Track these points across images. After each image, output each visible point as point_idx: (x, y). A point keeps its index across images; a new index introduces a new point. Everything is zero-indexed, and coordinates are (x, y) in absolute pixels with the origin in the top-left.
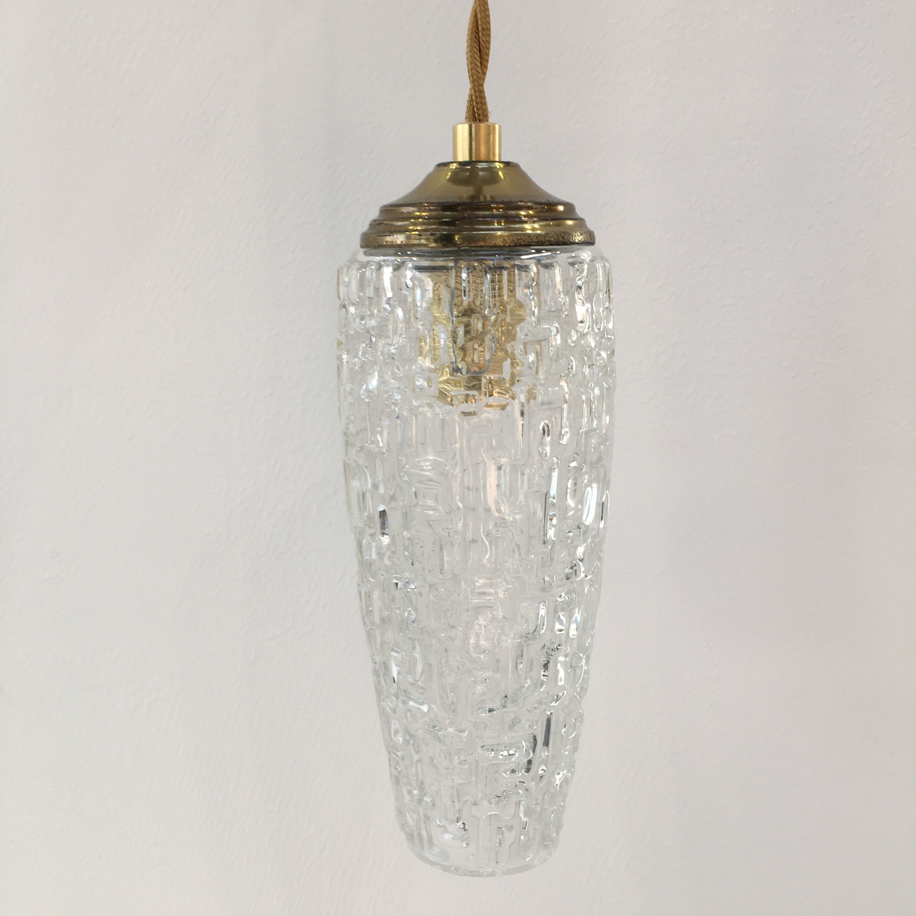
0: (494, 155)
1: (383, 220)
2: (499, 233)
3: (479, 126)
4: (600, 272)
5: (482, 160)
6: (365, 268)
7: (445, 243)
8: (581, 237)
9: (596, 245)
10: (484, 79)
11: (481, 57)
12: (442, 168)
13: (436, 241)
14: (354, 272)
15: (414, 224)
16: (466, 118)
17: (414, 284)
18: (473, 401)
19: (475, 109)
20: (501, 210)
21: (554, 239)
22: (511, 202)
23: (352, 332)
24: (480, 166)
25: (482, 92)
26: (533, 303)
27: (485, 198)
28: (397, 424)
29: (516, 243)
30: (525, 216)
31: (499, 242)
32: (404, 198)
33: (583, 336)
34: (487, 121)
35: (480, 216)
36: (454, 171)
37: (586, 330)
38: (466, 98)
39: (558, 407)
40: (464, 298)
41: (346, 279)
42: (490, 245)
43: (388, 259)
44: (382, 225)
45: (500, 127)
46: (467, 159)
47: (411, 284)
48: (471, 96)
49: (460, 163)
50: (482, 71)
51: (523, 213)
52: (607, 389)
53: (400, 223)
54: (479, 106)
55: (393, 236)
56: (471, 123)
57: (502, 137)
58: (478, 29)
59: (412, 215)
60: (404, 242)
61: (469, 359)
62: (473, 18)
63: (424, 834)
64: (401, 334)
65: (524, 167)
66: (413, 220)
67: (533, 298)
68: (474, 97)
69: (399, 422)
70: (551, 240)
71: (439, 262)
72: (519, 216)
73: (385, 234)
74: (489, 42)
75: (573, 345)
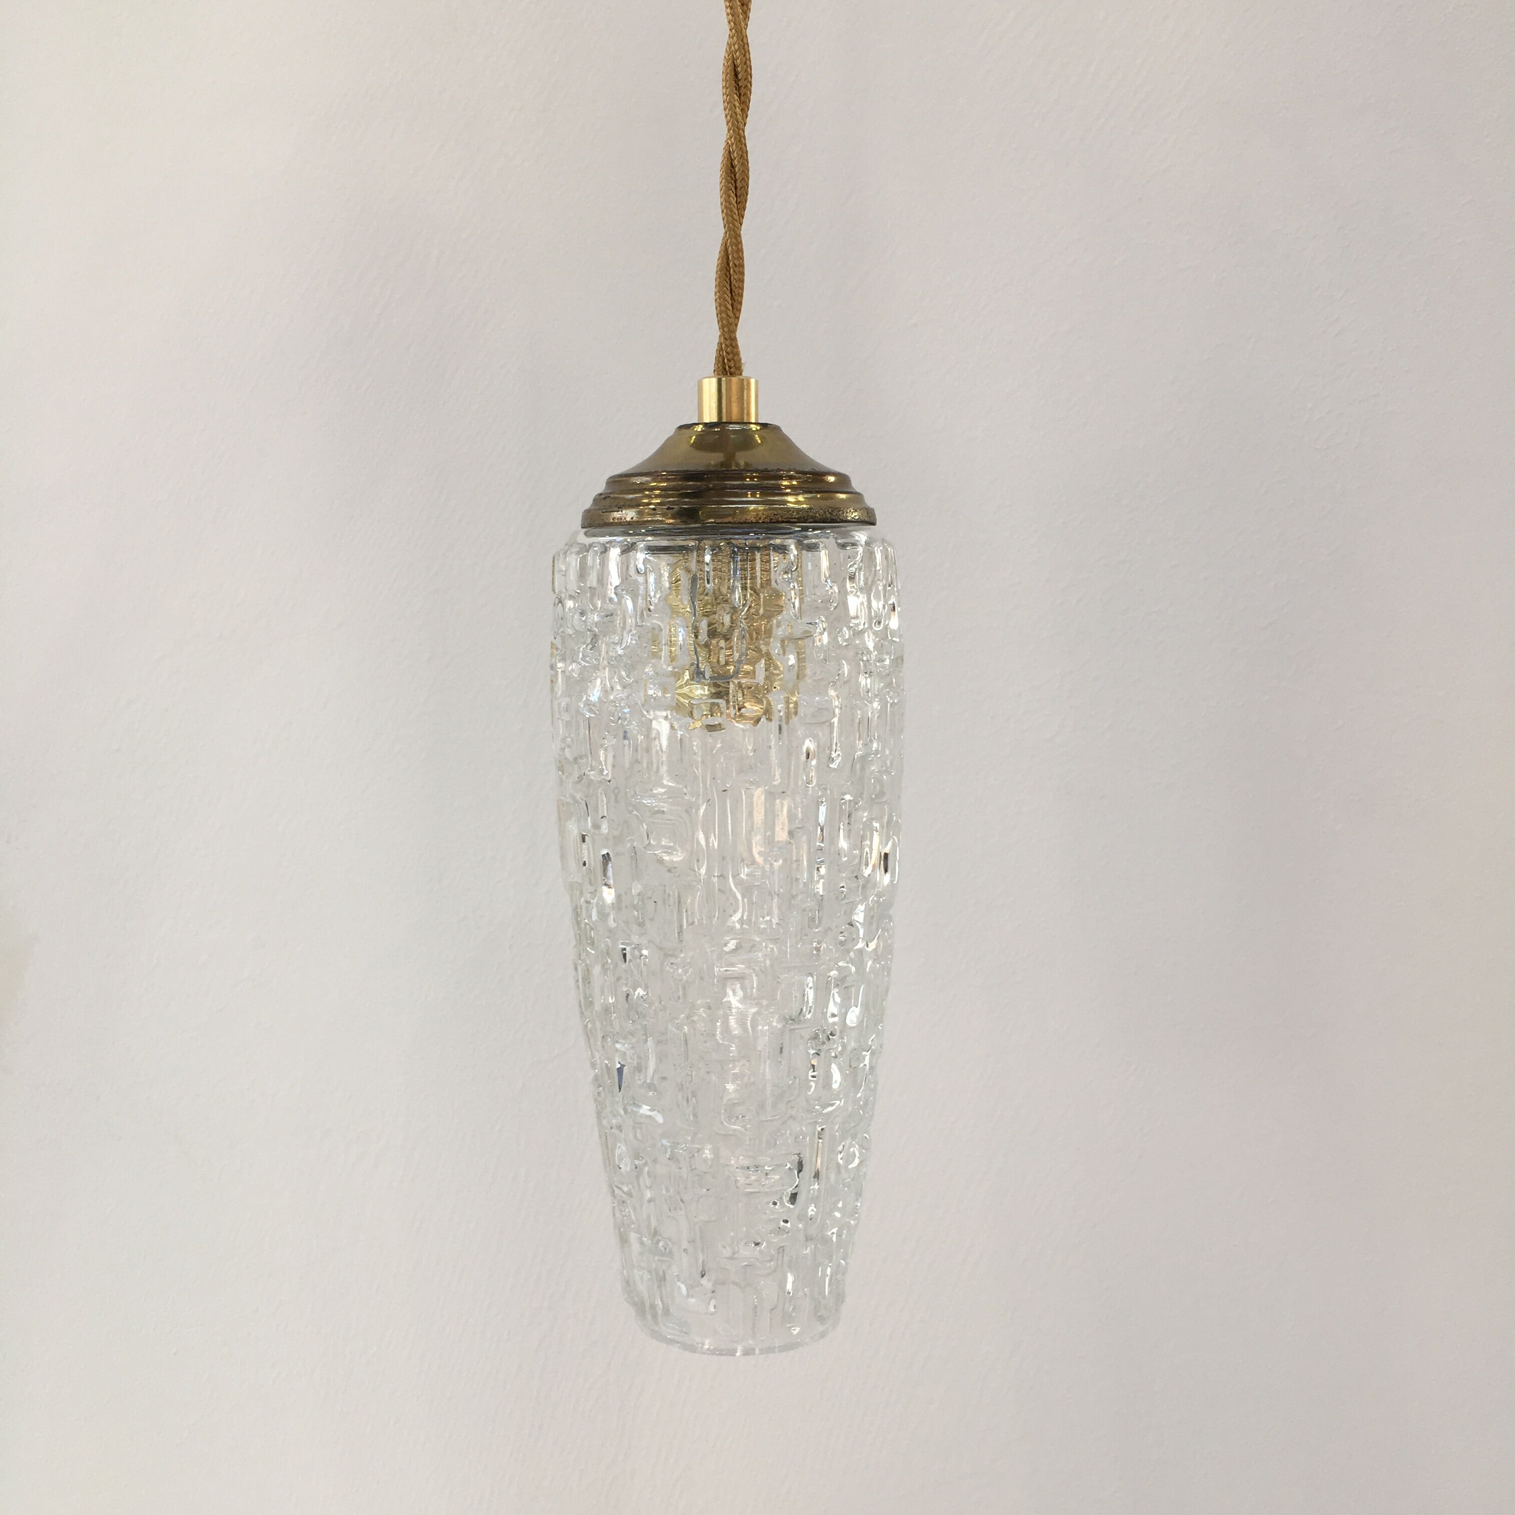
0: (749, 414)
1: (610, 493)
2: (752, 507)
3: (730, 380)
4: (878, 556)
5: (733, 421)
6: (588, 551)
7: (684, 519)
8: (856, 514)
9: (877, 524)
10: (736, 325)
11: (732, 298)
12: (684, 431)
13: (673, 517)
14: (574, 556)
15: (649, 497)
16: (714, 371)
17: (646, 569)
18: (719, 714)
19: (726, 361)
20: (756, 480)
21: (820, 515)
22: (766, 470)
23: (570, 631)
24: (732, 427)
25: (735, 339)
26: (793, 592)
27: (738, 465)
28: (624, 746)
29: (772, 519)
30: (787, 487)
31: (751, 518)
32: (639, 466)
33: (859, 634)
34: (741, 374)
35: (728, 486)
36: (700, 433)
37: (861, 627)
38: (714, 347)
39: (826, 722)
40: (708, 586)
41: (563, 568)
42: (739, 521)
43: (615, 540)
44: (608, 499)
45: (757, 382)
46: (715, 419)
47: (643, 568)
48: (720, 344)
49: (706, 425)
50: (734, 314)
51: (785, 483)
52: (891, 704)
53: (631, 496)
54: (730, 357)
55: (622, 511)
56: (720, 377)
57: (759, 393)
58: (728, 265)
59: (644, 487)
60: (635, 519)
61: (714, 660)
62: (722, 252)
63: (659, 1302)
64: (631, 631)
65: (785, 430)
66: (647, 493)
67: (794, 587)
68: (723, 346)
69: (626, 742)
70: (815, 517)
71: (679, 541)
72: (778, 487)
73: (611, 510)
74: (742, 281)
75: (845, 644)
